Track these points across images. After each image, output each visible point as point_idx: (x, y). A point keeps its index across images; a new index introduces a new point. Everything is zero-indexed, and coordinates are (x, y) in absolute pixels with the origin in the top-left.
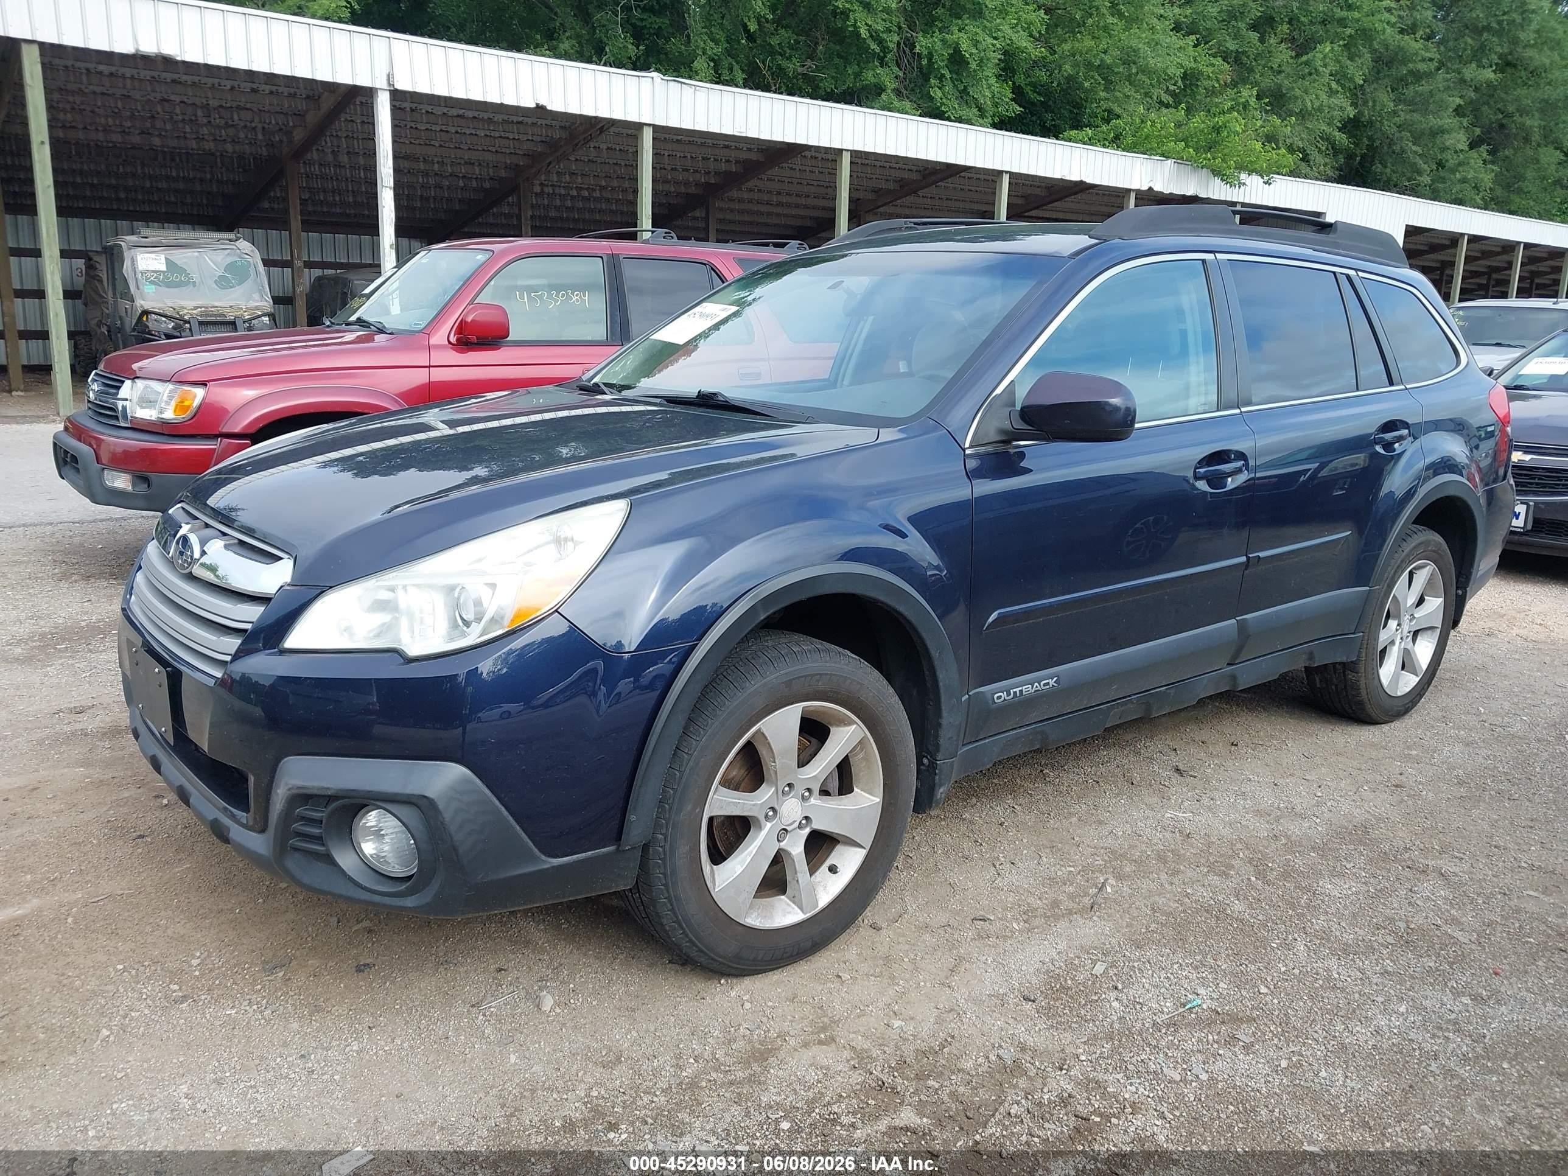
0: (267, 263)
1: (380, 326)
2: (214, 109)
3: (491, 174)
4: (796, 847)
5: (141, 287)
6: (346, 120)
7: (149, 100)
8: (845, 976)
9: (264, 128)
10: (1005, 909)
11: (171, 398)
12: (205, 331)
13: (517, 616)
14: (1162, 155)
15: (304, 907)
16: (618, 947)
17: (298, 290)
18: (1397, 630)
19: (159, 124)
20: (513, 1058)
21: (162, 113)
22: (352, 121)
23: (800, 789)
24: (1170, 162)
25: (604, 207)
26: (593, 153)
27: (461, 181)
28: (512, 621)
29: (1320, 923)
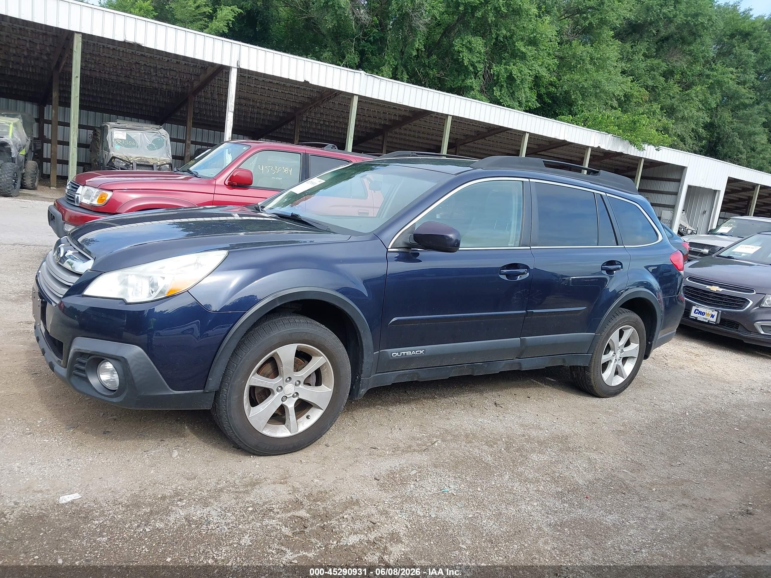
0: (172, 140)
1: (196, 174)
2: (159, 69)
3: (283, 110)
4: (290, 405)
5: (113, 146)
6: (218, 79)
7: (130, 62)
8: (304, 461)
9: (181, 79)
10: (387, 446)
11: (97, 195)
12: (139, 169)
13: (171, 291)
14: (606, 132)
15: (92, 408)
16: (214, 439)
17: (187, 154)
18: (613, 356)
19: (134, 74)
20: (152, 472)
21: (135, 68)
22: (221, 80)
23: (294, 380)
24: (610, 135)
25: (335, 131)
26: (331, 105)
27: (269, 112)
28: (168, 293)
29: (520, 469)
